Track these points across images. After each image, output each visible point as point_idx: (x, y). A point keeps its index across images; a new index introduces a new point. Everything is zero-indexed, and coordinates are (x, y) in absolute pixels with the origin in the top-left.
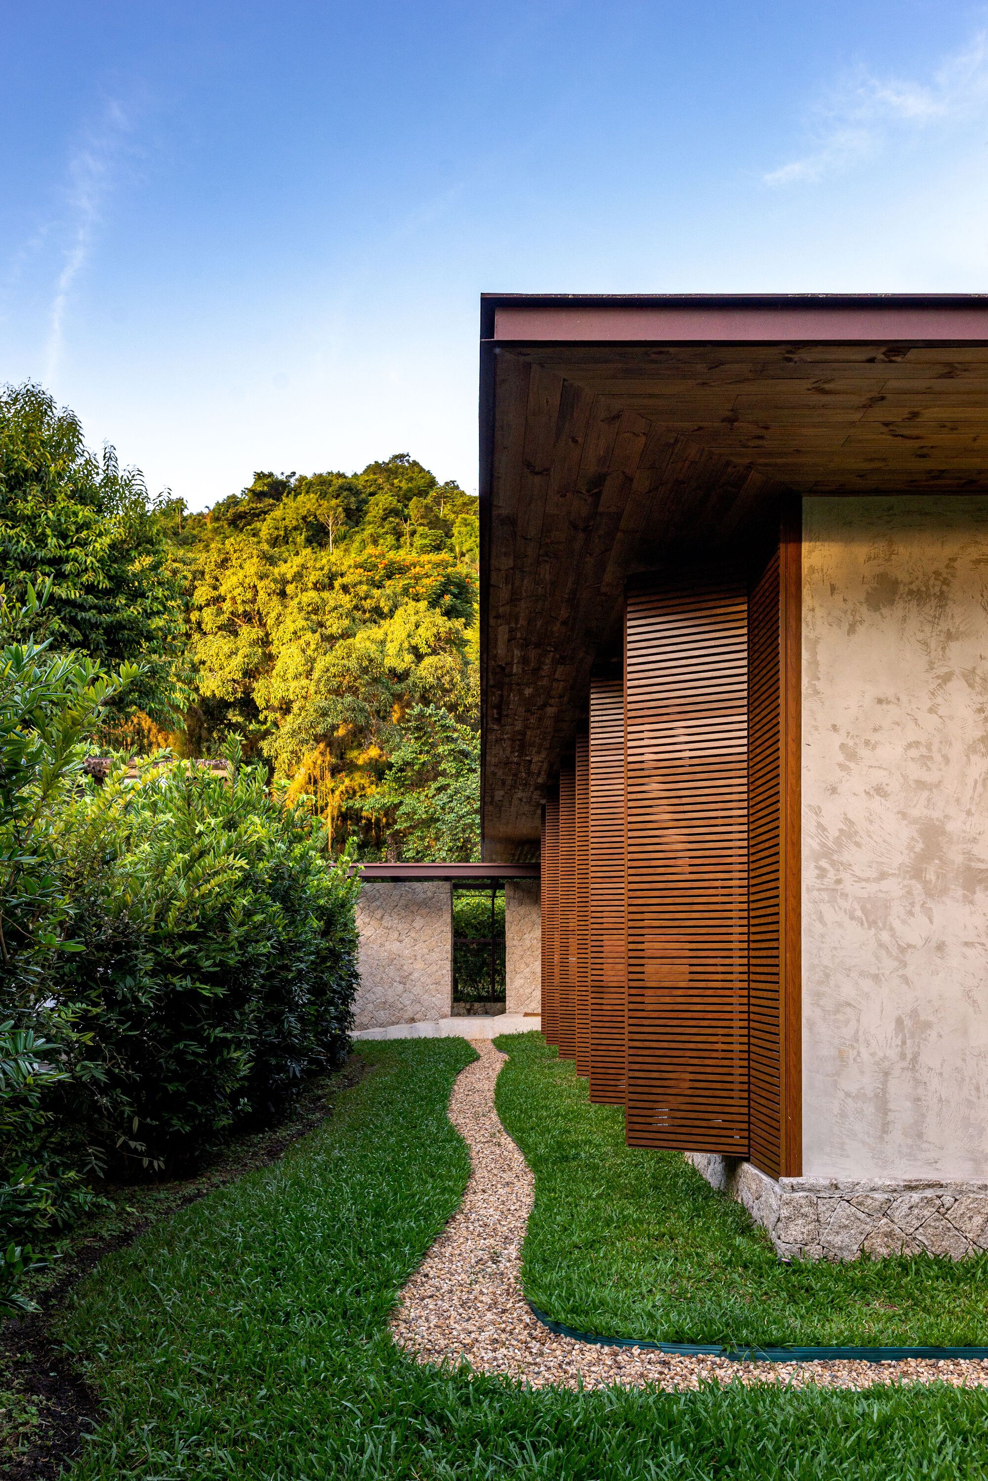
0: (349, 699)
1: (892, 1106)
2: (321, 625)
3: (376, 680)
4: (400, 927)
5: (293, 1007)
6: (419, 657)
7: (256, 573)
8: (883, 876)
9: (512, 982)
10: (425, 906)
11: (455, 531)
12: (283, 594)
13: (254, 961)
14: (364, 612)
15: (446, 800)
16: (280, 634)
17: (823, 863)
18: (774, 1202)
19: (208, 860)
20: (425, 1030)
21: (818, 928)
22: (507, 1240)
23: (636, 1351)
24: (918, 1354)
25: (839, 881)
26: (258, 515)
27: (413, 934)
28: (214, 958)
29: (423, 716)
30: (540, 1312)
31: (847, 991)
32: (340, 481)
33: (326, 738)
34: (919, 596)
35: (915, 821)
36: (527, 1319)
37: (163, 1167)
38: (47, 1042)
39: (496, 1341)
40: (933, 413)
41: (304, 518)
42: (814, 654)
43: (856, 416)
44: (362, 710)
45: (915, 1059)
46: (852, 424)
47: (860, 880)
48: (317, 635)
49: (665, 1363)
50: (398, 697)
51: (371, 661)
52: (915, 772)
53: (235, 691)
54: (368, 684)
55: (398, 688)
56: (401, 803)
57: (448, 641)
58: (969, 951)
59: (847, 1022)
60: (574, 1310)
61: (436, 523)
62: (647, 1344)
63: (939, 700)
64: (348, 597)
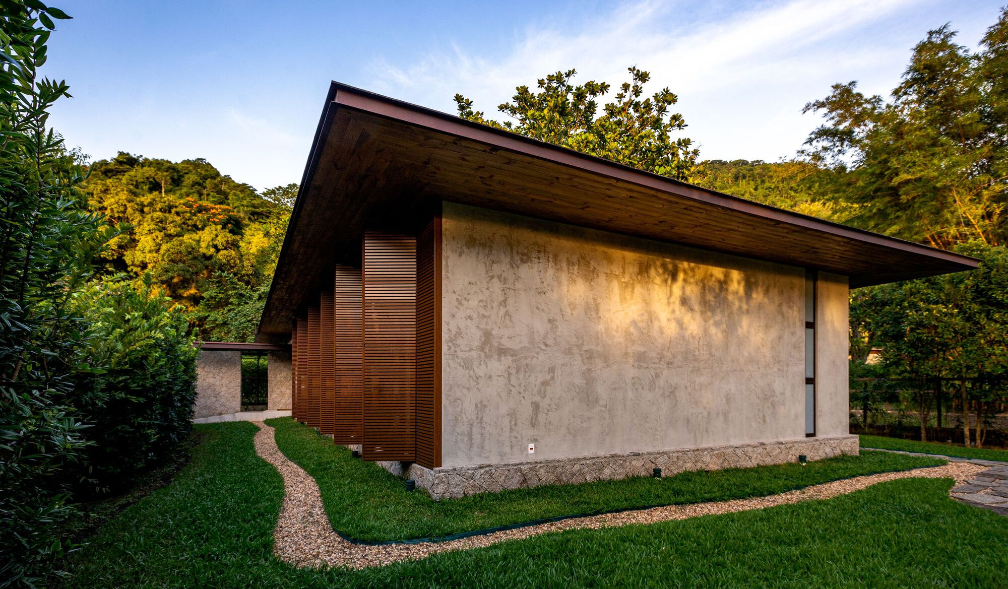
0: (181, 265)
1: (474, 437)
2: (164, 229)
3: (195, 258)
4: (214, 371)
5: (174, 407)
6: (218, 250)
7: (126, 199)
8: (471, 350)
9: (271, 396)
10: (229, 363)
11: (230, 197)
12: (142, 211)
13: (160, 384)
14: (188, 226)
15: (233, 315)
16: (140, 230)
17: (450, 344)
18: (430, 478)
19: (137, 333)
20: (228, 418)
21: (448, 369)
22: (313, 507)
23: (394, 545)
24: (499, 530)
25: (455, 351)
26: (120, 172)
27: (221, 375)
28: (138, 383)
29: (221, 277)
30: (344, 536)
31: (459, 394)
32: (168, 164)
33: (168, 283)
34: (484, 245)
35: (482, 330)
36: (339, 539)
37: (109, 490)
38: (82, 424)
39: (328, 552)
40: (498, 177)
41: (148, 178)
42: (447, 262)
43: (472, 172)
44: (188, 271)
45: (481, 419)
46: (469, 175)
47: (463, 351)
48: (162, 234)
49: (407, 549)
50: (207, 267)
51: (193, 249)
52: (482, 311)
53: (113, 255)
54: (192, 259)
55: (207, 263)
56: (209, 316)
57: (233, 244)
58: (500, 379)
59: (458, 406)
60: (361, 532)
61: (220, 192)
62: (398, 541)
63: (490, 285)
64: (179, 218)
